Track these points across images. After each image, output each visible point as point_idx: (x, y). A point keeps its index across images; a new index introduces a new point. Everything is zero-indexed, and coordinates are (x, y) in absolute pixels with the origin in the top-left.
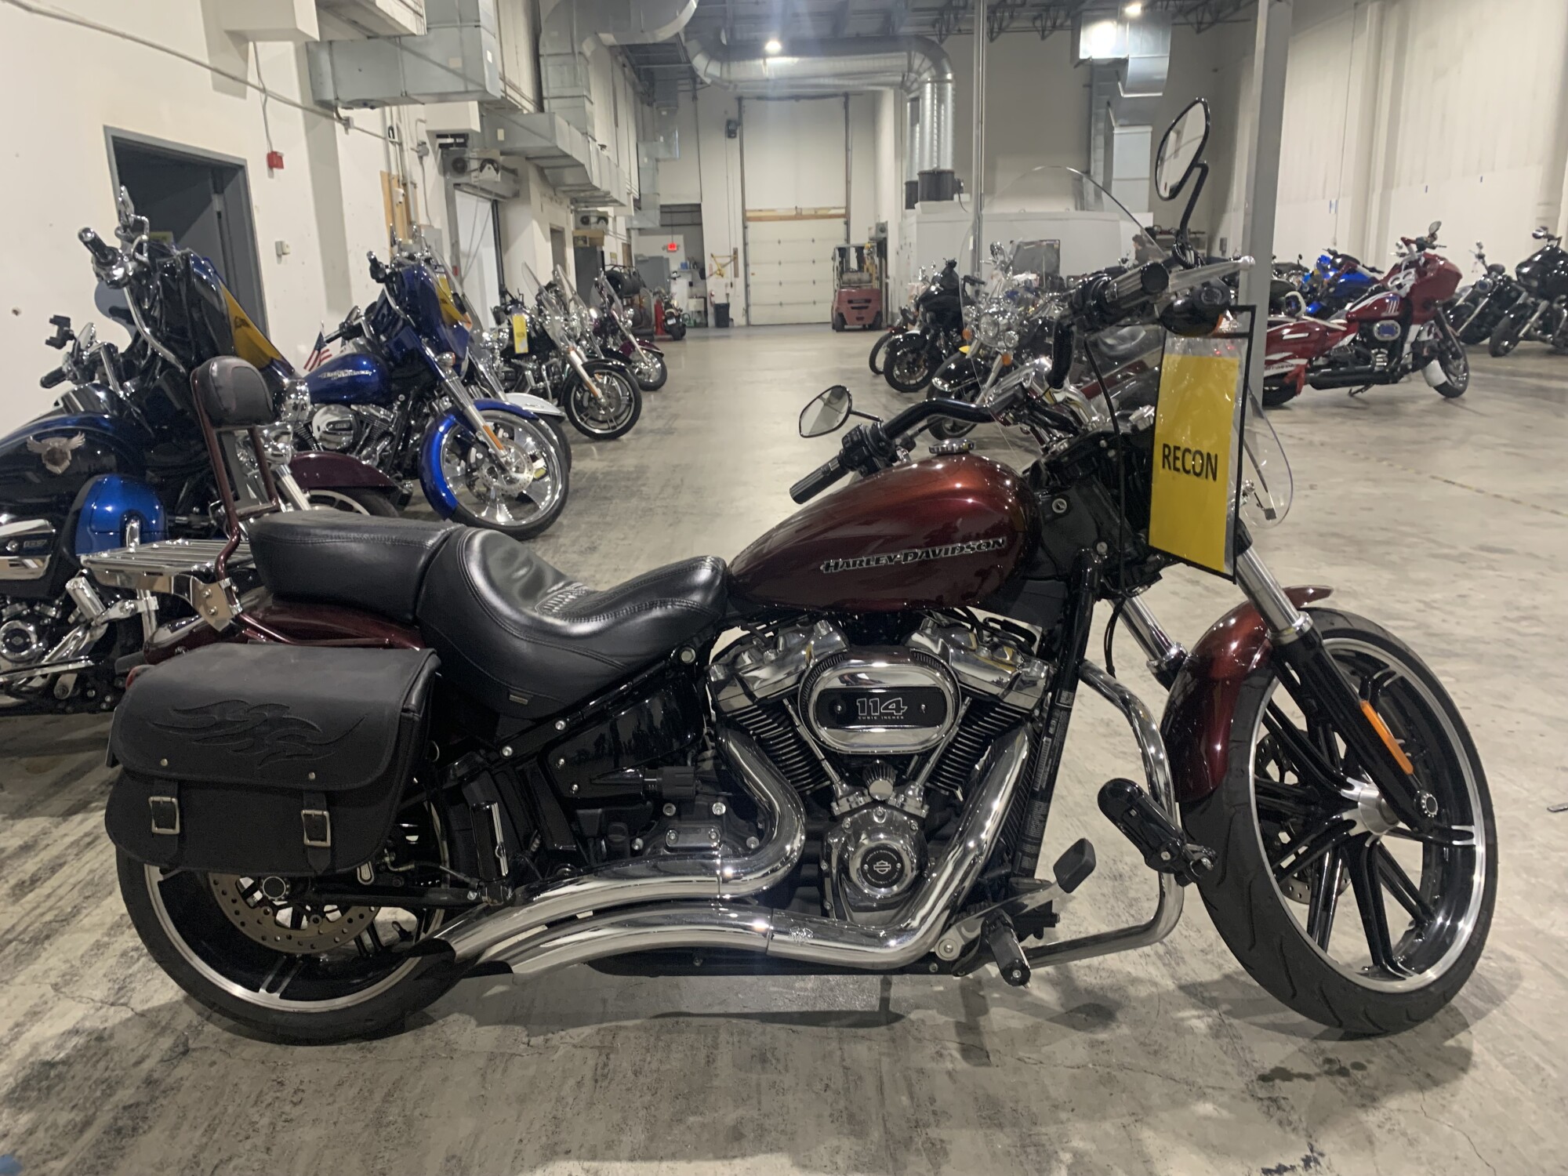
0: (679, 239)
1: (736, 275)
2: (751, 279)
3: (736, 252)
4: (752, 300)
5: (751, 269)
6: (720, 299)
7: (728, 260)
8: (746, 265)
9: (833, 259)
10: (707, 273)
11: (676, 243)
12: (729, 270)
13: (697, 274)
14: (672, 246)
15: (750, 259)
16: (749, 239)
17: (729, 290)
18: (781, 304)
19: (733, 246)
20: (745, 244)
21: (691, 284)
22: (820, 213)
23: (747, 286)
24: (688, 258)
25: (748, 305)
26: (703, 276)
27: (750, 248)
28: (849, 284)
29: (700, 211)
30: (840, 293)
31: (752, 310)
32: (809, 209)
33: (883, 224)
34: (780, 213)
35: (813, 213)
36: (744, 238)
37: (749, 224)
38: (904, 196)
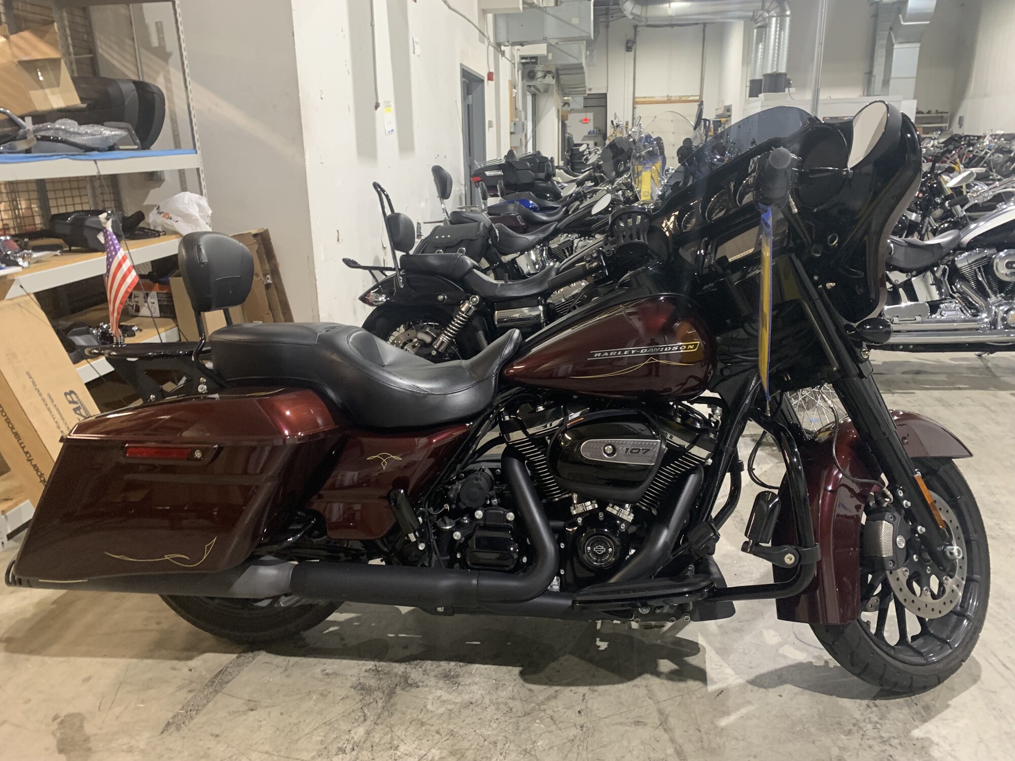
0: (590, 116)
11: (588, 118)
13: (601, 137)
14: (586, 120)
16: (636, 115)
22: (682, 99)
29: (607, 98)
32: (676, 96)
33: (729, 106)
34: (657, 99)
35: (678, 99)
36: (633, 115)
37: (637, 106)
38: (748, 89)
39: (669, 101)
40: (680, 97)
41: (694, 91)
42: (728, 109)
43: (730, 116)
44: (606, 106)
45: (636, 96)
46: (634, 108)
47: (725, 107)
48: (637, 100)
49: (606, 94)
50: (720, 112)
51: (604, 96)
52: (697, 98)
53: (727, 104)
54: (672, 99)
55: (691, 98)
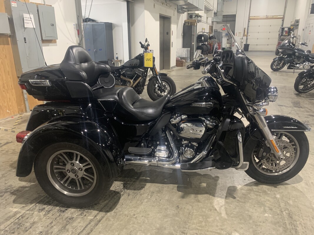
0: (229, 25)
1: (244, 36)
2: (249, 37)
3: (245, 29)
5: (249, 34)
7: (242, 31)
9: (279, 31)
15: (249, 32)
16: (250, 25)
18: (257, 45)
19: (244, 27)
20: (248, 27)
22: (274, 17)
23: (247, 39)
27: (249, 28)
29: (236, 17)
30: (279, 43)
32: (271, 16)
33: (298, 20)
34: (261, 17)
35: (272, 17)
36: (248, 25)
37: (250, 20)
38: (310, 9)
39: (267, 18)
40: (273, 16)
41: (280, 13)
42: (297, 21)
43: (298, 25)
44: (235, 21)
45: (250, 16)
46: (249, 22)
47: (296, 20)
48: (250, 18)
49: (235, 15)
50: (293, 23)
51: (234, 16)
52: (282, 17)
53: (298, 19)
54: (269, 17)
55: (279, 17)
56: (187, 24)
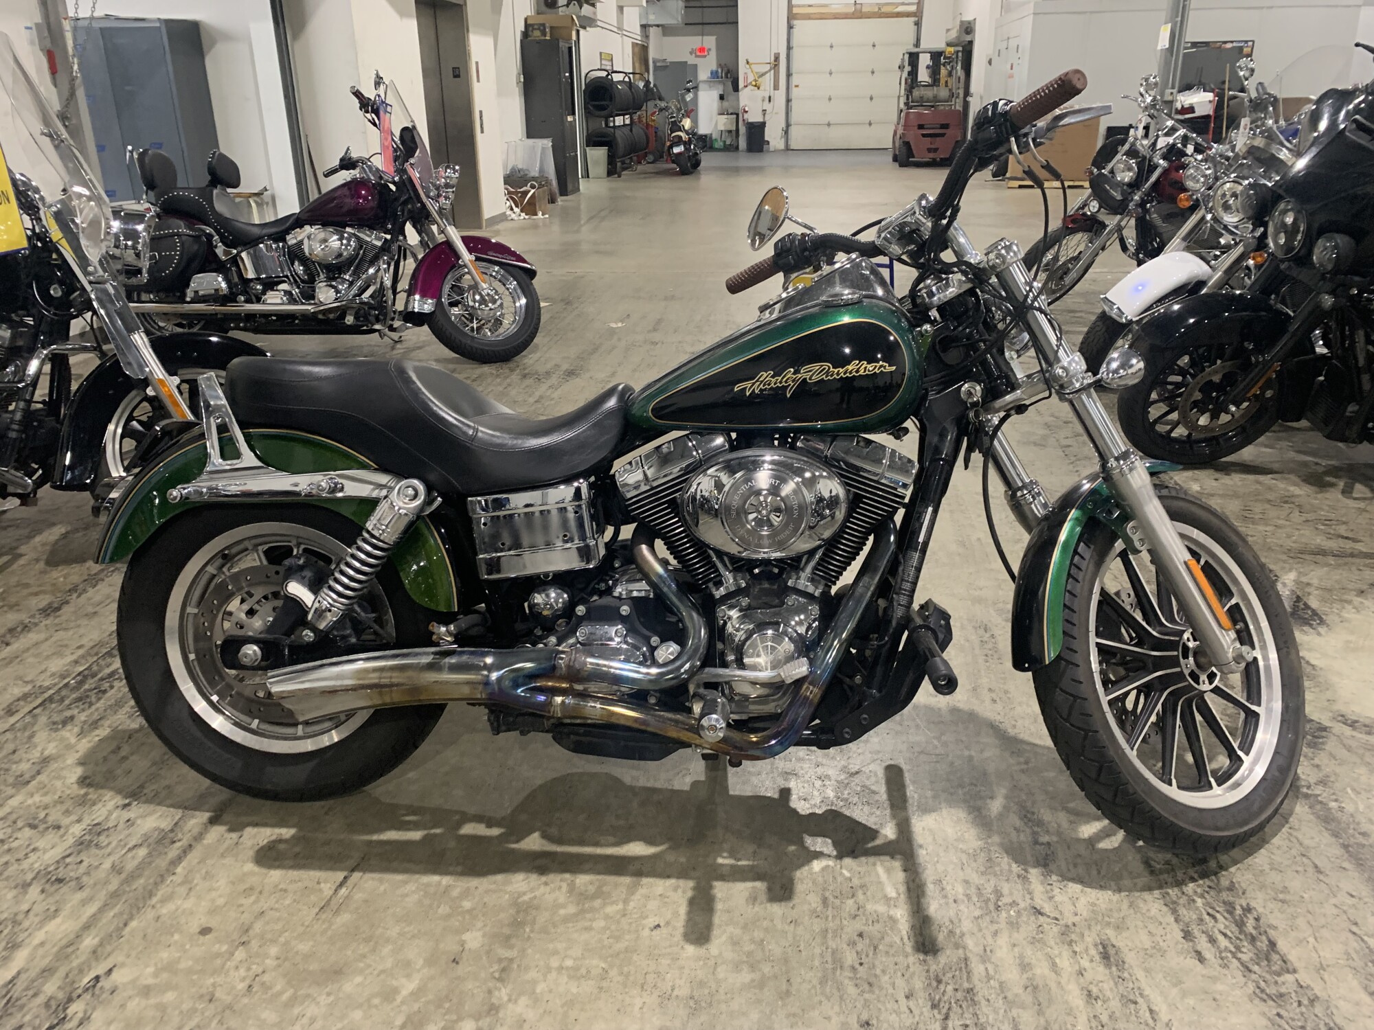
0: (710, 42)
1: (776, 87)
2: (795, 92)
3: (777, 58)
4: (793, 119)
5: (795, 80)
6: (754, 117)
7: (768, 67)
8: (789, 75)
9: (901, 68)
10: (741, 84)
11: (706, 46)
12: (768, 81)
13: (729, 84)
14: (702, 50)
15: (794, 69)
17: (767, 106)
18: (829, 125)
19: (774, 51)
20: (789, 48)
21: (722, 97)
23: (788, 101)
24: (720, 65)
25: (788, 125)
26: (736, 88)
27: (795, 53)
28: (921, 102)
29: (737, 6)
30: (907, 114)
31: (793, 131)
32: (871, 5)
33: (969, 23)
34: (832, 9)
35: (876, 10)
36: (788, 40)
37: (795, 22)
39: (858, 13)
40: (880, 6)
42: (968, 28)
43: (971, 43)
44: (736, 23)
45: (794, 2)
46: (790, 27)
47: (962, 22)
48: (795, 10)
50: (953, 34)
51: (731, 3)
52: (913, 8)
53: (968, 17)
54: (864, 10)
56: (537, 33)
